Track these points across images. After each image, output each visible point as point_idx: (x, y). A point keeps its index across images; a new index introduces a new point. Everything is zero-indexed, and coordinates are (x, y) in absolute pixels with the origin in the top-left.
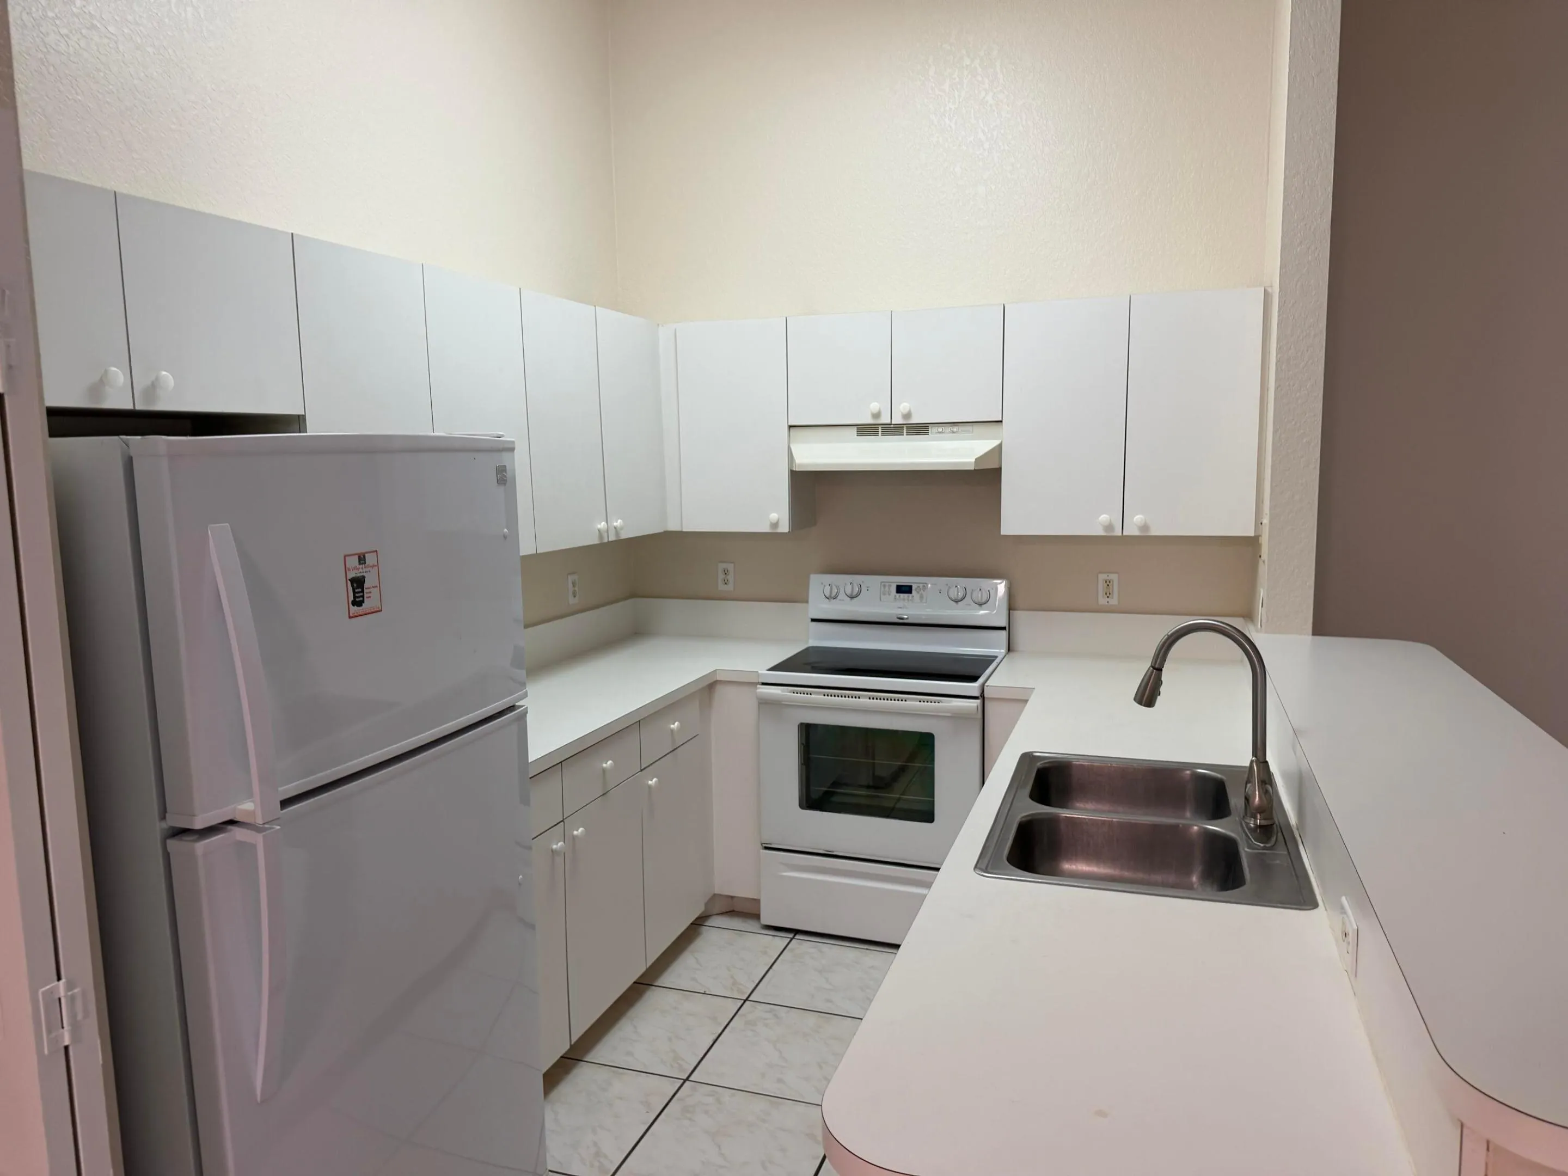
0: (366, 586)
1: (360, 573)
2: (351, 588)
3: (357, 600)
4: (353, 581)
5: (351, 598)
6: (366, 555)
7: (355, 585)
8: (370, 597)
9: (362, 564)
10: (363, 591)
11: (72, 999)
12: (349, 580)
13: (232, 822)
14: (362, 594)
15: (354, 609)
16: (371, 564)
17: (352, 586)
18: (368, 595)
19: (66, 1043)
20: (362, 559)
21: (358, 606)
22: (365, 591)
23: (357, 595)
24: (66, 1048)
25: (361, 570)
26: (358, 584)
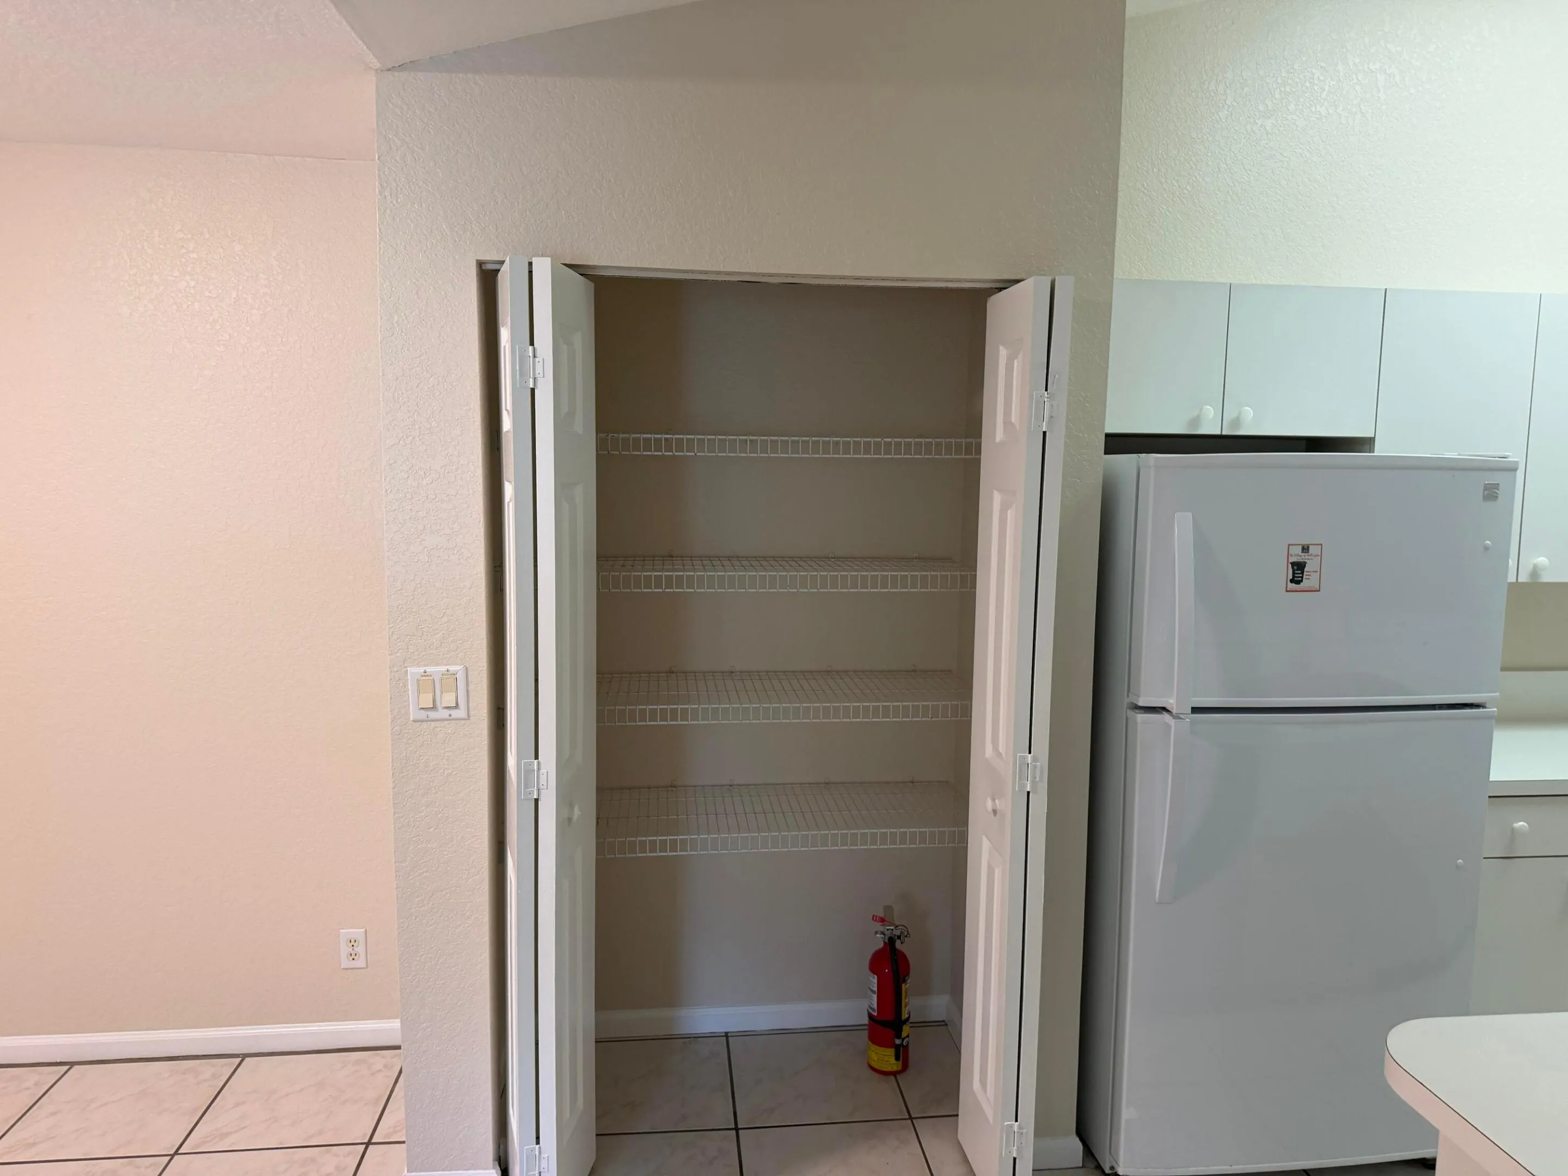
0: (1306, 569)
1: (1302, 559)
2: (1291, 570)
3: (1296, 579)
4: (1293, 564)
5: (1290, 577)
6: (1311, 547)
7: (1295, 568)
8: (1309, 579)
9: (1305, 552)
10: (1302, 573)
11: (1035, 767)
12: (1291, 563)
13: (1164, 709)
14: (1301, 575)
15: (1292, 586)
16: (1314, 554)
17: (1293, 568)
18: (1307, 577)
19: (1028, 790)
20: (1305, 549)
21: (1295, 583)
22: (1305, 573)
23: (1296, 575)
24: (1028, 793)
25: (1303, 557)
26: (1298, 569)
